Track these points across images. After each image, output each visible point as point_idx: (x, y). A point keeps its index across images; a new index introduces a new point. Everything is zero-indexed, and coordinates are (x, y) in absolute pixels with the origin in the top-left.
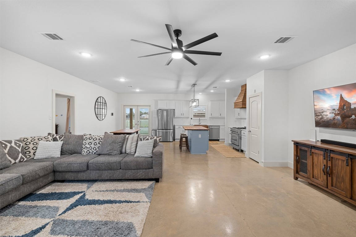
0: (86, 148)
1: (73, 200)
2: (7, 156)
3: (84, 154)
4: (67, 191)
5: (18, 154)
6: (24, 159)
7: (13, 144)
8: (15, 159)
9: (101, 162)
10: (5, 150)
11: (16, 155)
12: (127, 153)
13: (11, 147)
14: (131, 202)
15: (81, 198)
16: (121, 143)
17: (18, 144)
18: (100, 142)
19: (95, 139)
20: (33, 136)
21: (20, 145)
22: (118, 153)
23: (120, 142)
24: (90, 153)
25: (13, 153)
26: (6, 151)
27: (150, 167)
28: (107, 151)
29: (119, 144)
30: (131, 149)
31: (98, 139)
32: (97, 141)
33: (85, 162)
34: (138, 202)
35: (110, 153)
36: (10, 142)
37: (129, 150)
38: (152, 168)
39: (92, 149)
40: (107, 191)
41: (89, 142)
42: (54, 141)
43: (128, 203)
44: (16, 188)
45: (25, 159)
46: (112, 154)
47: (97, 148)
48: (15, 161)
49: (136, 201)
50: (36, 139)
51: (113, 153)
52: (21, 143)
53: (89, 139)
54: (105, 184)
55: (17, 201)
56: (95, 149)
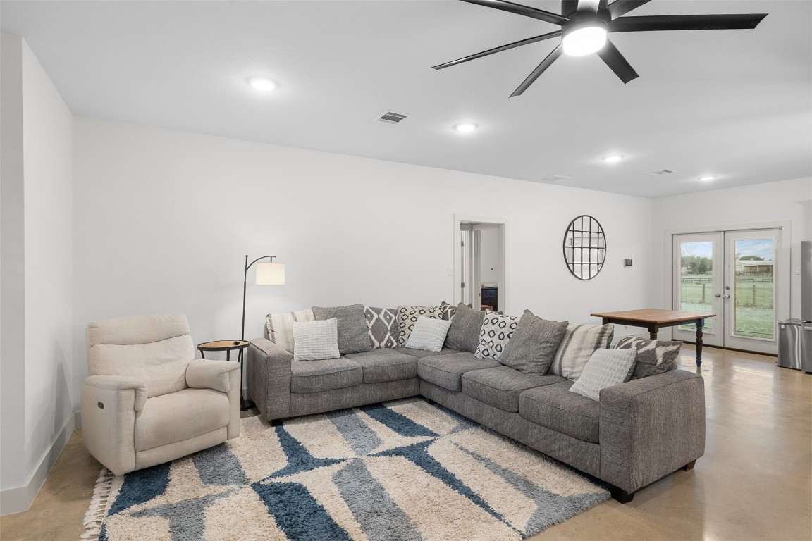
0: (483, 343)
1: (408, 441)
2: (370, 333)
3: (478, 356)
4: (418, 422)
5: (386, 334)
6: (392, 344)
7: (381, 316)
8: (380, 341)
9: (481, 382)
10: (367, 322)
11: (382, 333)
12: (565, 375)
13: (378, 319)
14: (484, 505)
15: (424, 445)
16: (549, 345)
17: (389, 316)
18: (511, 333)
19: (502, 325)
20: (414, 305)
21: (391, 318)
22: (536, 370)
23: (548, 342)
24: (488, 355)
25: (379, 330)
26: (370, 326)
27: (590, 438)
28: (516, 359)
29: (544, 345)
30: (572, 367)
31: (508, 325)
32: (506, 331)
33: (456, 372)
34: (499, 516)
35: (519, 365)
36: (378, 311)
37: (569, 369)
38: (598, 443)
39: (494, 347)
40: (473, 454)
41: (490, 330)
42: (443, 319)
43: (477, 503)
44: (353, 386)
45: (395, 344)
46: (523, 370)
47: (503, 346)
48: (380, 343)
49: (497, 511)
50: (417, 310)
51: (525, 368)
52: (393, 315)
53: (492, 322)
54: (486, 438)
55: (357, 407)
56: (499, 348)
